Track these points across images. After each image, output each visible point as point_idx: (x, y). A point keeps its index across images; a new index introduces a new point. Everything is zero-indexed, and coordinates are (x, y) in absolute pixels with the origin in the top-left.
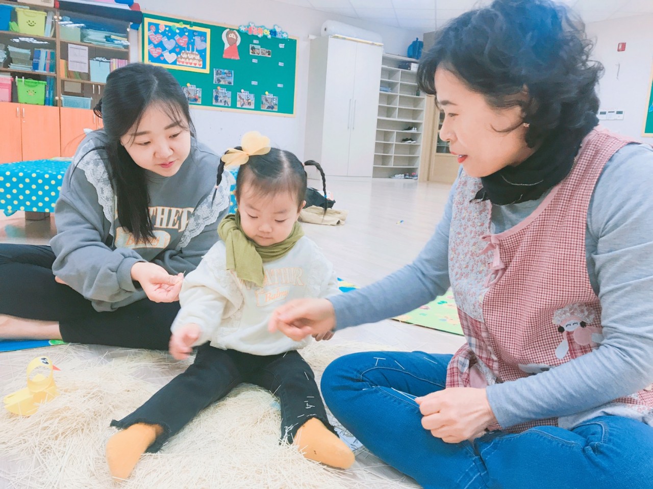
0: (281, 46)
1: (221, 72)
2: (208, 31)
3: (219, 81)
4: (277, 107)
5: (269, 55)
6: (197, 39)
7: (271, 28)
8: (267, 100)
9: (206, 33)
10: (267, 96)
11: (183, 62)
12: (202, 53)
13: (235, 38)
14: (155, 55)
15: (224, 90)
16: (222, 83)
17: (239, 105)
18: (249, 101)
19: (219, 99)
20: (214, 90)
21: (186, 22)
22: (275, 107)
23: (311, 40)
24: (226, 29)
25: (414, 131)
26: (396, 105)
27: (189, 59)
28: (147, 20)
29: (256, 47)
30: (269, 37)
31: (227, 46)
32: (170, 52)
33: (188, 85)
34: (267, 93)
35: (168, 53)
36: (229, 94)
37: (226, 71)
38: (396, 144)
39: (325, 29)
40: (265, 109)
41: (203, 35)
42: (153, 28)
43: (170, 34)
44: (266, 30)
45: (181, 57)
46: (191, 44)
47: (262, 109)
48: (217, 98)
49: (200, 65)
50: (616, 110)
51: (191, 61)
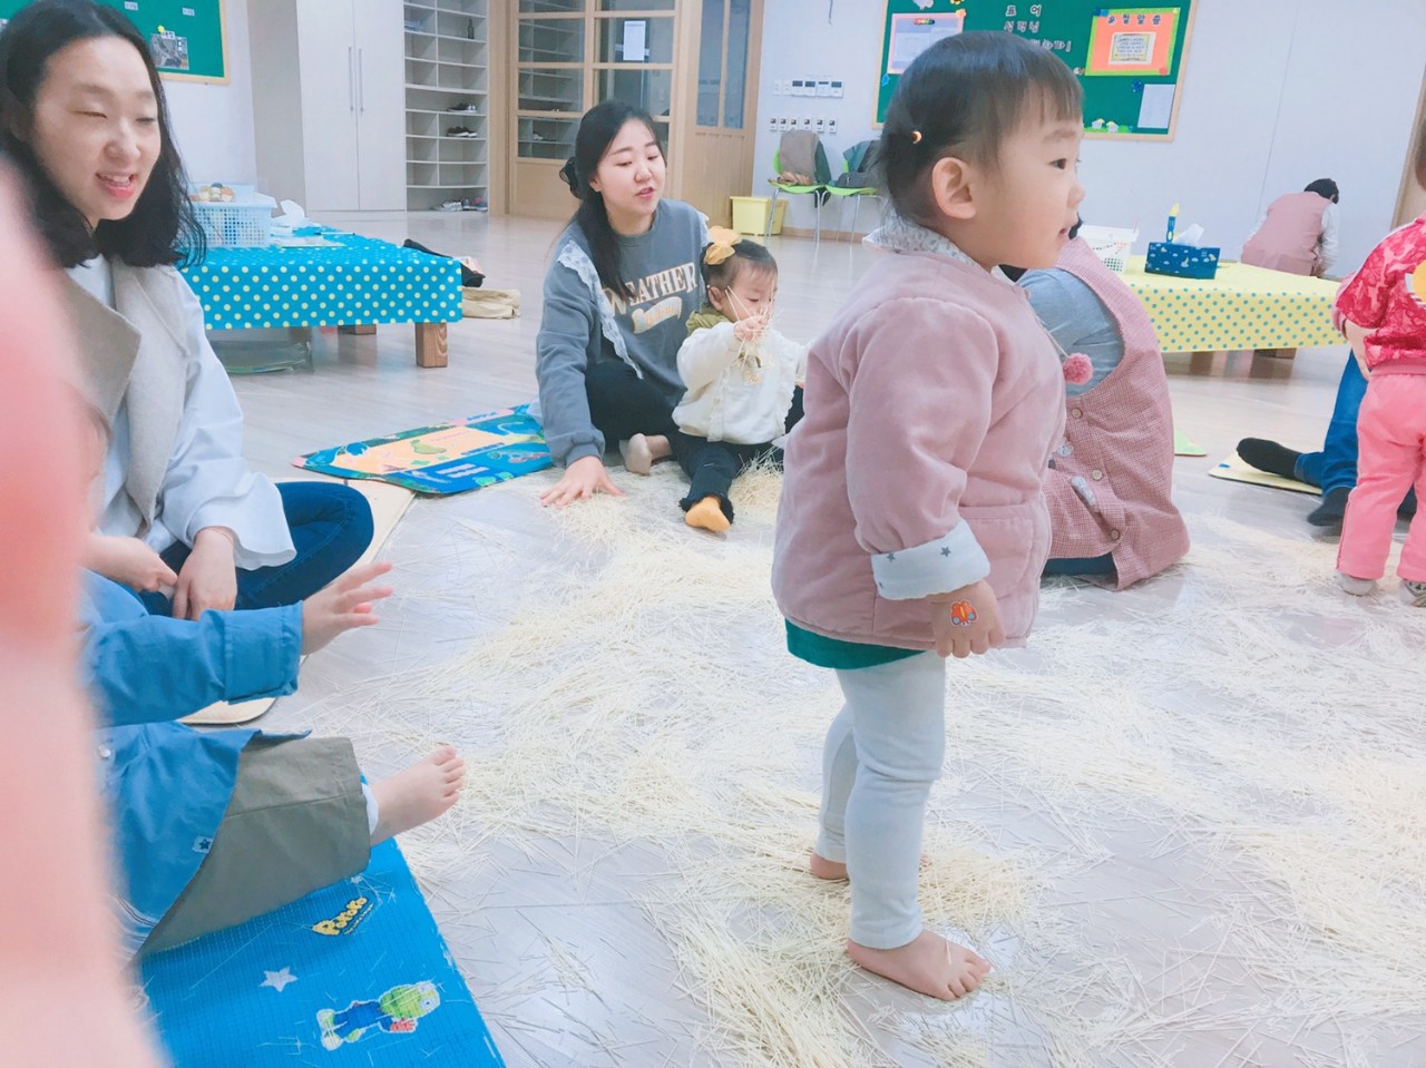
4: (187, 61)
8: (163, 46)
10: (164, 37)
22: (183, 61)
25: (470, 112)
26: (434, 57)
34: (161, 29)
38: (441, 140)
50: (830, 80)
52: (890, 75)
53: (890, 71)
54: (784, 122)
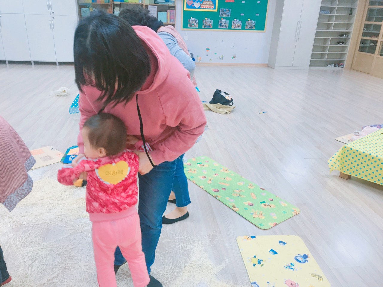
1: (224, 10)
3: (222, 15)
4: (255, 27)
8: (249, 24)
10: (249, 22)
11: (204, 7)
12: (214, 1)
14: (190, 4)
15: (225, 20)
16: (224, 16)
17: (233, 28)
18: (239, 25)
19: (222, 25)
20: (219, 20)
22: (253, 27)
26: (333, 21)
33: (206, 18)
34: (249, 20)
35: (196, 3)
36: (228, 22)
37: (226, 9)
38: (331, 46)
40: (248, 29)
45: (203, 4)
47: (245, 29)
48: (221, 25)
49: (212, 7)
51: (208, 6)
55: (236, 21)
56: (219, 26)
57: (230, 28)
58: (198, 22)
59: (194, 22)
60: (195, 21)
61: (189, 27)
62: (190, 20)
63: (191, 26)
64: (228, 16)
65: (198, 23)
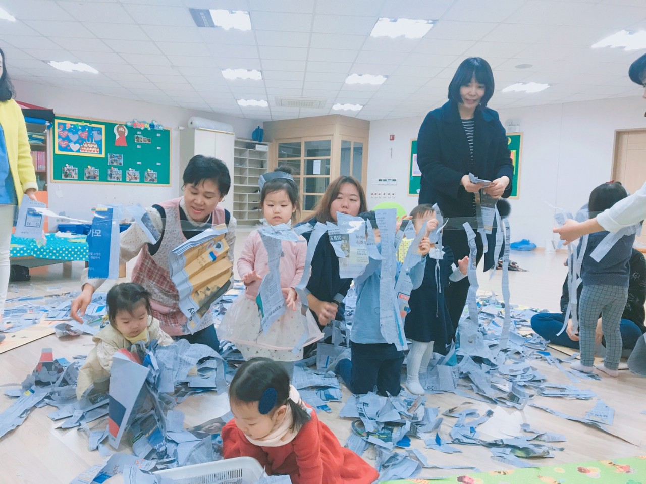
0: (158, 135)
1: (113, 156)
2: (103, 127)
3: (112, 162)
4: (157, 180)
5: (149, 142)
6: (95, 133)
7: (150, 122)
8: (149, 175)
9: (101, 128)
10: (149, 172)
11: (85, 150)
12: (99, 143)
13: (123, 130)
14: (63, 145)
15: (116, 169)
16: (115, 164)
17: (128, 180)
18: (136, 176)
19: (113, 176)
20: (109, 170)
21: (86, 121)
22: (155, 179)
23: (181, 130)
24: (117, 124)
26: (247, 175)
27: (89, 148)
28: (57, 121)
29: (139, 136)
30: (149, 129)
31: (117, 137)
32: (75, 143)
33: (89, 166)
34: (149, 170)
35: (73, 144)
36: (120, 172)
37: (117, 155)
38: (249, 203)
39: (191, 123)
40: (148, 181)
41: (100, 130)
42: (62, 126)
43: (74, 130)
44: (146, 124)
45: (83, 147)
46: (90, 137)
47: (145, 181)
48: (111, 176)
49: (97, 152)
50: (392, 179)
51: (91, 149)
52: (413, 176)
53: (413, 175)
54: (376, 194)
55: (131, 171)
56: (109, 177)
57: (124, 180)
58: (77, 171)
59: (71, 171)
60: (73, 170)
61: (63, 177)
62: (65, 167)
63: (66, 176)
64: (121, 164)
65: (77, 173)
